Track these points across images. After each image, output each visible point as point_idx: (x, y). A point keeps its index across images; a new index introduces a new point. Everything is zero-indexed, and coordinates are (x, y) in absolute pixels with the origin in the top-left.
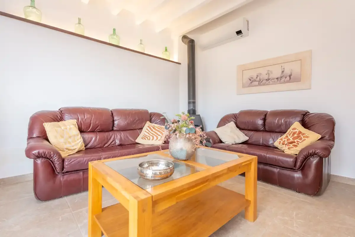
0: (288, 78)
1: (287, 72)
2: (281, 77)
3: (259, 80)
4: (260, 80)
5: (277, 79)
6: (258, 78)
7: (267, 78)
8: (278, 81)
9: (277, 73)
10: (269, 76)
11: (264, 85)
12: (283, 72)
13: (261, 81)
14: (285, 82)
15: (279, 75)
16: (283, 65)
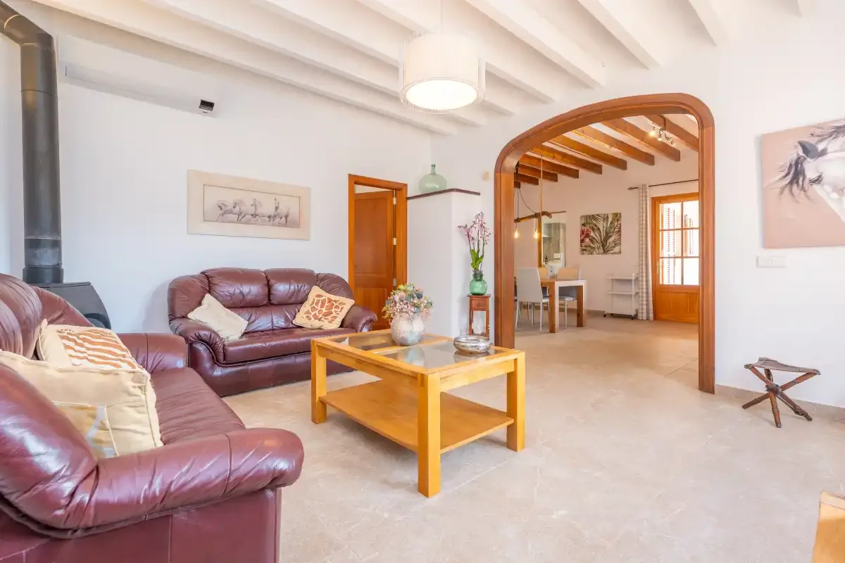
0: (284, 219)
1: (283, 210)
2: (275, 216)
3: (238, 212)
4: (241, 214)
5: (269, 217)
6: (237, 208)
7: (253, 213)
8: (270, 221)
9: (268, 208)
10: (256, 210)
11: (248, 223)
12: (277, 208)
13: (243, 215)
14: (279, 225)
15: (271, 211)
16: (277, 197)
